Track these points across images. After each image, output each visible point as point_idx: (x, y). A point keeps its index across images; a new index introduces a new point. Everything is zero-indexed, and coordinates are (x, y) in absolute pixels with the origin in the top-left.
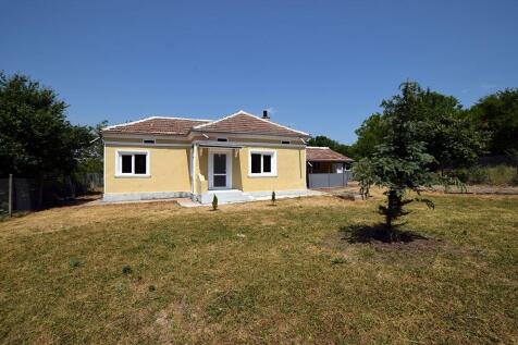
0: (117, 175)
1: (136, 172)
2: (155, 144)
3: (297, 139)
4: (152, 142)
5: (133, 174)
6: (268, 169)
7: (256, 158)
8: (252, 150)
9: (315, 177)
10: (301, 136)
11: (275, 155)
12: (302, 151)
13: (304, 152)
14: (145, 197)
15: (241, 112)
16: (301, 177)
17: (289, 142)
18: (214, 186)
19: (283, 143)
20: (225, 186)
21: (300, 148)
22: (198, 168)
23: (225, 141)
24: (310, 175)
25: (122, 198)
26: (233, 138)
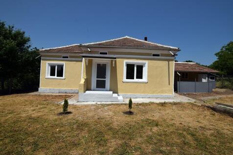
0: (47, 77)
2: (69, 59)
3: (166, 52)
4: (67, 57)
5: (56, 77)
6: (140, 76)
9: (182, 84)
10: (170, 50)
11: (146, 65)
12: (170, 62)
13: (173, 64)
14: (60, 92)
15: (127, 37)
16: (169, 84)
17: (158, 55)
18: (97, 87)
19: (154, 55)
20: (105, 88)
21: (169, 60)
22: (85, 74)
23: (106, 54)
24: (178, 82)
25: (48, 91)
26: (112, 52)
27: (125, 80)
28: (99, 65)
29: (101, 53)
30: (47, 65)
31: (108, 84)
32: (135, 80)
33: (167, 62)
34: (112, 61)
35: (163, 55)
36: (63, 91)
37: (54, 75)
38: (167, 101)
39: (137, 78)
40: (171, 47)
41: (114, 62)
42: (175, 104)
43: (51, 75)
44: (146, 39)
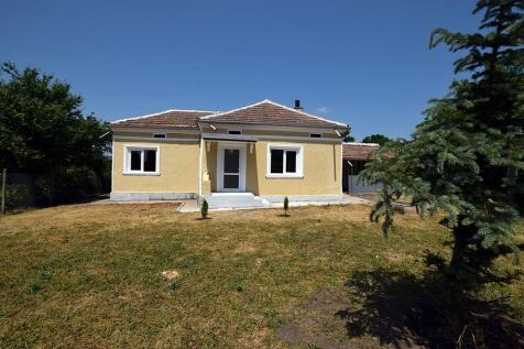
0: (125, 172)
1: (145, 170)
2: (166, 139)
3: (330, 131)
4: (163, 136)
5: (142, 171)
6: (292, 168)
7: (276, 155)
8: (270, 145)
10: (336, 127)
11: (302, 151)
12: (337, 146)
13: (340, 149)
14: (153, 197)
15: (266, 101)
16: (335, 180)
17: (319, 136)
18: (225, 187)
19: (312, 136)
20: (237, 187)
21: (334, 144)
22: (205, 165)
23: (238, 133)
24: (350, 177)
25: (130, 197)
26: (249, 130)
27: (269, 174)
28: (227, 151)
29: (231, 133)
30: (125, 150)
31: (242, 182)
32: (285, 174)
33: (332, 146)
34: (249, 145)
35: (325, 135)
36: (157, 197)
37: (139, 169)
38: (331, 203)
39: (287, 171)
40: (338, 123)
41: (252, 147)
42: (342, 206)
43: (133, 168)
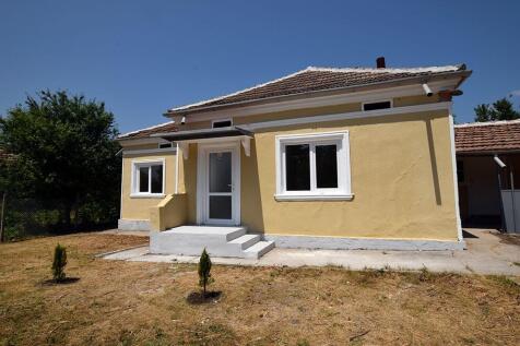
0: (132, 195)
1: (153, 191)
2: (171, 149)
3: (409, 91)
4: (169, 146)
5: (149, 194)
7: (296, 155)
10: (426, 78)
16: (439, 201)
17: (386, 105)
18: (211, 217)
19: (368, 107)
20: (230, 217)
21: (428, 117)
22: (182, 180)
23: (228, 124)
25: (134, 227)
26: (243, 118)
27: (283, 193)
29: (217, 125)
30: (133, 167)
31: (236, 207)
32: (315, 191)
35: (400, 102)
37: (147, 190)
39: (320, 185)
40: (435, 69)
41: (248, 145)
43: (141, 190)
44: (381, 63)
